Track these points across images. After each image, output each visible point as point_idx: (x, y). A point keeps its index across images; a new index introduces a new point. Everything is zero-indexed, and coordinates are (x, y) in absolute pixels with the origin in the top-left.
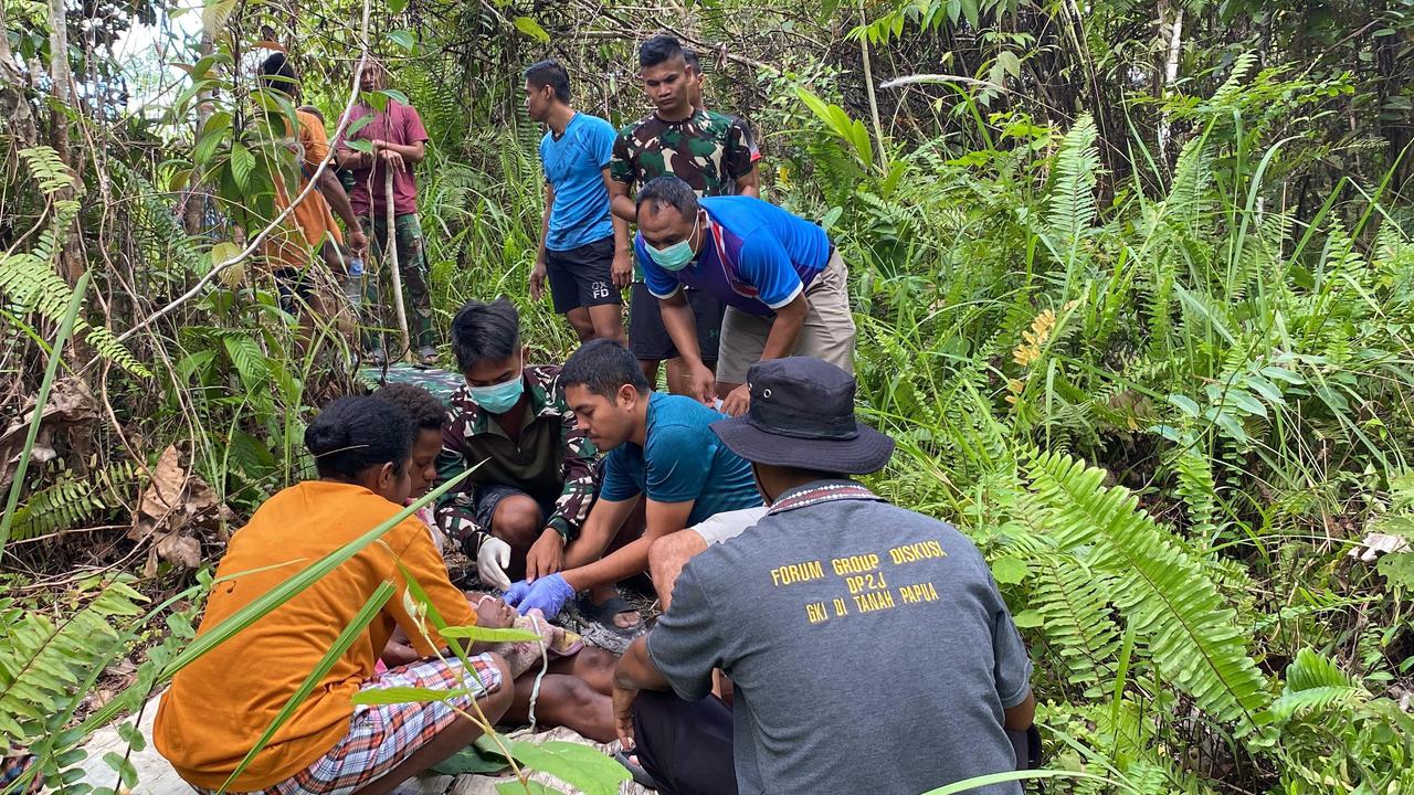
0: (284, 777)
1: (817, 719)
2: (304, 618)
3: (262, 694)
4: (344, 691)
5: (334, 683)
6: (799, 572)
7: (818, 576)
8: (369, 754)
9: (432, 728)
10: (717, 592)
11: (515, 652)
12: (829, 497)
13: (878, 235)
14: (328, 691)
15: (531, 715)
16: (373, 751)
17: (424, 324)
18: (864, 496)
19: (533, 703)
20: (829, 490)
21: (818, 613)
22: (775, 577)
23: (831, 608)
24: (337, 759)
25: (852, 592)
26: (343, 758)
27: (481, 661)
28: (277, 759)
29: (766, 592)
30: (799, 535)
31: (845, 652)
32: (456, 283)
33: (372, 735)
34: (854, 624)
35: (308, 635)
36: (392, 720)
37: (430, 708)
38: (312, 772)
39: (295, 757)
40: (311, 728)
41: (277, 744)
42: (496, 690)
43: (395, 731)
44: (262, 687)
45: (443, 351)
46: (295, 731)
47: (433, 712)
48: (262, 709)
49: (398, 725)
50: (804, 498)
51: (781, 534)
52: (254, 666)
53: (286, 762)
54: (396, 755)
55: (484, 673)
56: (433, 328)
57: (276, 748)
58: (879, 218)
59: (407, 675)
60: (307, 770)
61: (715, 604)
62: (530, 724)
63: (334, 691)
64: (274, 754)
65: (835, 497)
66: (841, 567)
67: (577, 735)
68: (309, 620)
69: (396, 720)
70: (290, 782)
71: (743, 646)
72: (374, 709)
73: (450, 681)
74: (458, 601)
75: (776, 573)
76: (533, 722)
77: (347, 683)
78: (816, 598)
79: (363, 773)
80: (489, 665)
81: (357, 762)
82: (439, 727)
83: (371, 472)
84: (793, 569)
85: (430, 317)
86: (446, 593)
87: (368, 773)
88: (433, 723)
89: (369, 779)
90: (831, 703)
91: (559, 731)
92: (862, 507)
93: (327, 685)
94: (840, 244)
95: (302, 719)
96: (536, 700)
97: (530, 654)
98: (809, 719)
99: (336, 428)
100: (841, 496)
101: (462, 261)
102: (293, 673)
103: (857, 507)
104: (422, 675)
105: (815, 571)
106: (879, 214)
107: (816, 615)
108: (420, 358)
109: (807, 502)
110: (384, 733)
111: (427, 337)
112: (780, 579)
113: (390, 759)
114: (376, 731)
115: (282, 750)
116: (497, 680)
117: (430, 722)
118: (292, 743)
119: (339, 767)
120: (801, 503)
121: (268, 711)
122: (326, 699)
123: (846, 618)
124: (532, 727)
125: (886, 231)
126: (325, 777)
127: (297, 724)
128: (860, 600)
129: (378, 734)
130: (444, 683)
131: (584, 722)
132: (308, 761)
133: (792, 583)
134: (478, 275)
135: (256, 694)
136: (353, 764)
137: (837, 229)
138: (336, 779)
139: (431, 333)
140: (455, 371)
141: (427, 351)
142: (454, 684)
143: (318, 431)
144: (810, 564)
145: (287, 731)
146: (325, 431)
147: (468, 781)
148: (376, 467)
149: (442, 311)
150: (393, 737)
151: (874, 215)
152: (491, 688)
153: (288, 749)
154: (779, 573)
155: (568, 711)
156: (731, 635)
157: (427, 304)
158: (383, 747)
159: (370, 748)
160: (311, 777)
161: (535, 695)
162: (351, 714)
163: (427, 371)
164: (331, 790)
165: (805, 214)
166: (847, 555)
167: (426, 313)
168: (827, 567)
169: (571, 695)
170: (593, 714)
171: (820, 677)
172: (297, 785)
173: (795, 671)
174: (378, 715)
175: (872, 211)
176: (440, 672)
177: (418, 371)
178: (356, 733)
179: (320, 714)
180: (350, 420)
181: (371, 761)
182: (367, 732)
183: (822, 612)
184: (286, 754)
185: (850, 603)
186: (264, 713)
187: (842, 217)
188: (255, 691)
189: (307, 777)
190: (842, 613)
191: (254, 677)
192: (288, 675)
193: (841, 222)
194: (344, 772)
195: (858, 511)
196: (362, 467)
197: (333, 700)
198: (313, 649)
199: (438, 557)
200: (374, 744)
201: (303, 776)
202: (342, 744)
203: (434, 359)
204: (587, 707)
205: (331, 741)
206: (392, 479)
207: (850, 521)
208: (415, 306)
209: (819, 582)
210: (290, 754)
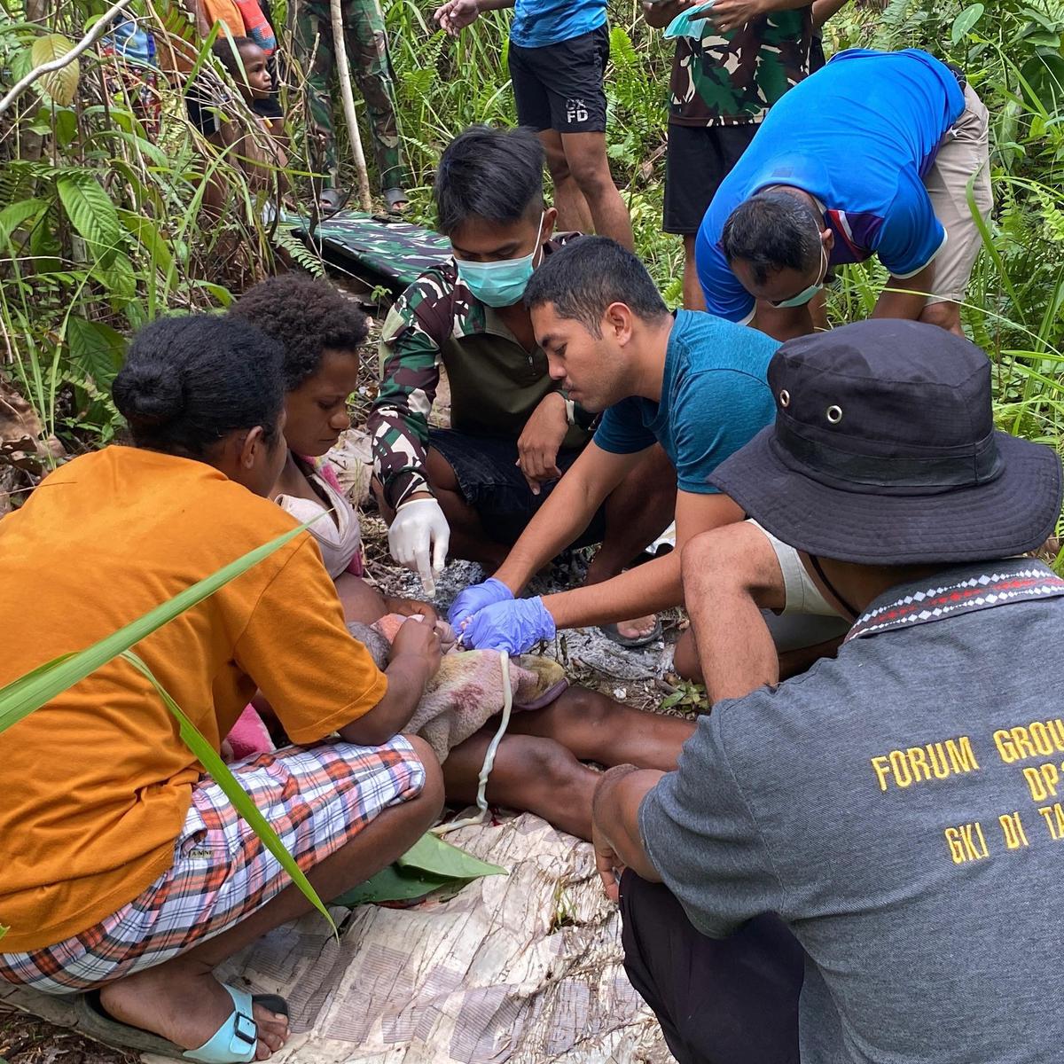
0: (59, 937)
1: (964, 1047)
2: (102, 682)
3: (30, 803)
4: (166, 799)
5: (150, 786)
6: (928, 761)
7: (967, 769)
8: (202, 900)
9: (309, 856)
10: (762, 791)
11: (457, 708)
12: (980, 601)
13: (1032, 48)
14: (139, 799)
15: (481, 797)
16: (210, 896)
17: (389, 158)
18: (1047, 591)
19: (484, 780)
20: (979, 586)
21: (969, 843)
22: (880, 771)
23: (993, 831)
24: (151, 909)
25: (1037, 798)
26: (160, 907)
27: (394, 751)
28: (50, 907)
29: (863, 803)
30: (925, 681)
31: (1023, 922)
32: (437, 99)
33: (210, 870)
34: (1041, 864)
35: (110, 711)
36: (242, 844)
37: (306, 825)
38: (108, 930)
39: (80, 906)
40: (107, 860)
41: (50, 885)
42: (415, 797)
43: (248, 863)
44: (31, 792)
45: (413, 197)
46: (81, 864)
47: (312, 832)
48: (28, 826)
49: (252, 853)
50: (929, 604)
51: (888, 680)
52: (19, 756)
53: (64, 913)
54: (247, 899)
55: (398, 769)
56: (402, 164)
57: (49, 891)
58: (1035, 22)
59: (272, 770)
60: (100, 927)
61: (763, 812)
62: (480, 810)
63: (148, 801)
64: (48, 898)
65: (992, 599)
66: (1012, 747)
67: (549, 829)
68: (110, 685)
69: (249, 846)
70: (71, 944)
71: (818, 899)
72: (214, 827)
73: (340, 782)
74: (357, 662)
75: (883, 765)
76: (484, 807)
77: (170, 785)
78: (964, 815)
79: (192, 929)
80: (404, 755)
81: (183, 912)
82: (321, 854)
83: (228, 444)
84: (917, 756)
85: (396, 148)
86: (339, 648)
87: (199, 928)
88: (312, 849)
89: (203, 935)
90: (995, 1021)
91: (523, 822)
92: (1045, 615)
93: (138, 792)
94: (976, 60)
95: (97, 844)
96: (490, 775)
97: (481, 710)
98: (949, 1048)
99: (166, 381)
100: (1003, 596)
101: (445, 68)
102: (83, 772)
103: (1037, 617)
104: (296, 771)
105: (959, 759)
106: (1036, 17)
107: (965, 849)
108: (386, 204)
109: (937, 612)
110: (229, 866)
111: (394, 175)
112: (889, 777)
113: (239, 905)
114: (215, 863)
115: (59, 893)
116: (418, 780)
117: (307, 846)
118: (75, 882)
119: (152, 920)
120: (925, 615)
121: (37, 831)
122: (134, 814)
123: (1024, 855)
124: (482, 815)
125: (1044, 43)
126: (130, 936)
127: (84, 855)
128: (1052, 814)
129: (220, 868)
130: (331, 786)
131: (561, 811)
132: (100, 912)
133: (915, 785)
134: (465, 89)
135: (19, 803)
136: (176, 914)
137: (975, 38)
138: (148, 938)
139: (399, 170)
140: (430, 227)
141: (395, 195)
142: (348, 787)
143: (137, 386)
144: (949, 743)
145: (67, 865)
146: (148, 386)
147: (371, 916)
148: (236, 434)
149: (414, 141)
150: (243, 873)
151: (1027, 18)
152: (406, 794)
153: (68, 895)
154: (889, 764)
155: (537, 793)
156: (793, 876)
157: (392, 130)
158: (225, 888)
159: (205, 891)
160: (106, 937)
161: (487, 767)
162: (177, 838)
163: (390, 226)
164: (140, 955)
165: (926, 14)
166: (1023, 719)
167: (391, 142)
168: (984, 747)
169: (541, 767)
170: (576, 800)
171: (972, 972)
172: (83, 949)
173: (921, 957)
174: (220, 838)
175: (1025, 12)
176: (326, 767)
177: (377, 225)
178: (183, 866)
179: (124, 838)
180: (187, 362)
181: (206, 911)
182: (200, 864)
183: (976, 842)
184: (66, 901)
185: (1032, 819)
186: (31, 833)
187: (980, 21)
188: (18, 797)
189: (99, 937)
190: (1016, 844)
191: (19, 776)
192: (74, 774)
193: (981, 26)
194: (161, 928)
195: (1037, 626)
196: (214, 438)
197: (147, 815)
198: (116, 734)
199: (327, 586)
200: (213, 883)
201: (92, 935)
202: (158, 885)
203: (403, 207)
204: (566, 790)
205: (140, 882)
206: (260, 449)
207: (1024, 648)
208: (376, 131)
209: (969, 780)
210: (72, 900)
